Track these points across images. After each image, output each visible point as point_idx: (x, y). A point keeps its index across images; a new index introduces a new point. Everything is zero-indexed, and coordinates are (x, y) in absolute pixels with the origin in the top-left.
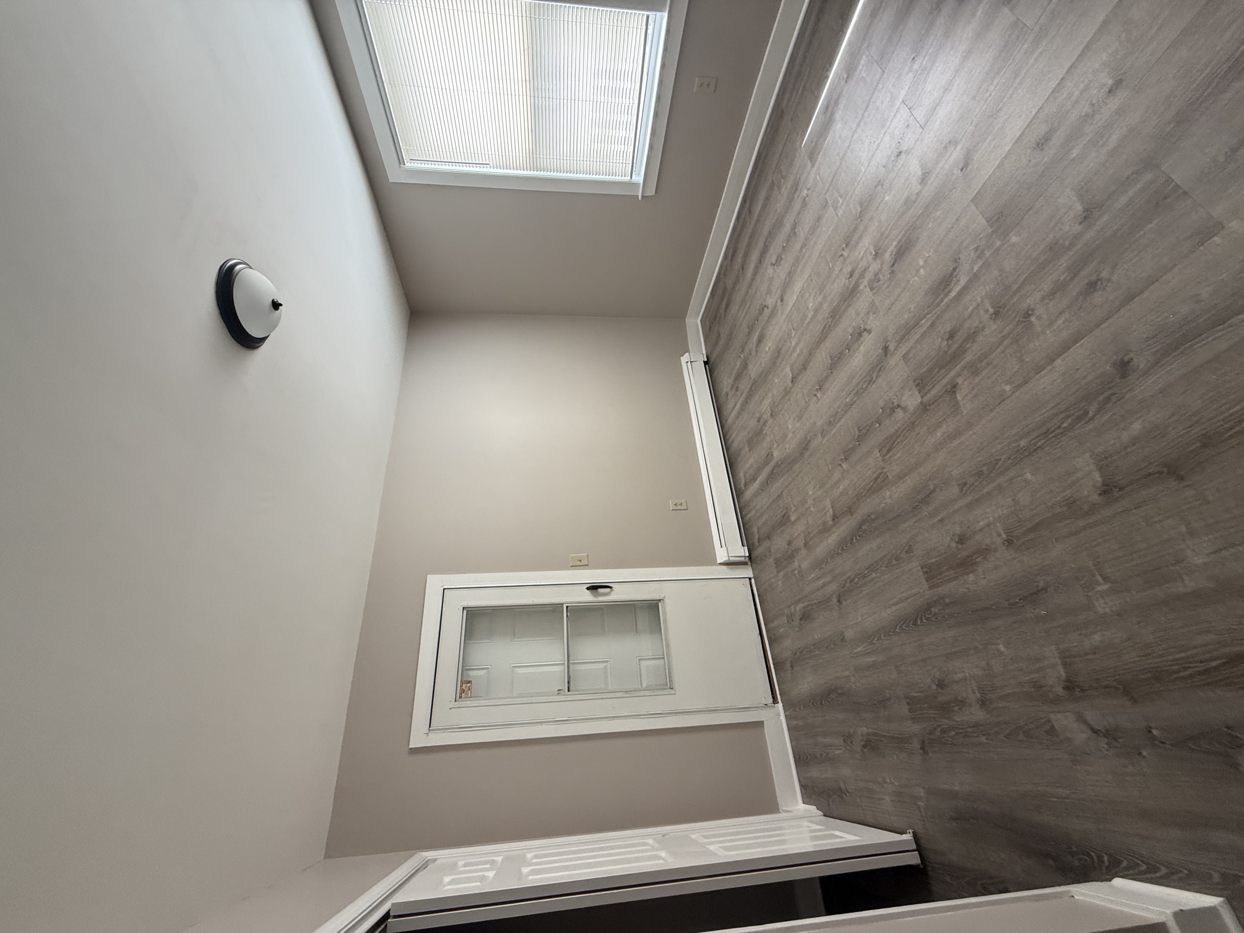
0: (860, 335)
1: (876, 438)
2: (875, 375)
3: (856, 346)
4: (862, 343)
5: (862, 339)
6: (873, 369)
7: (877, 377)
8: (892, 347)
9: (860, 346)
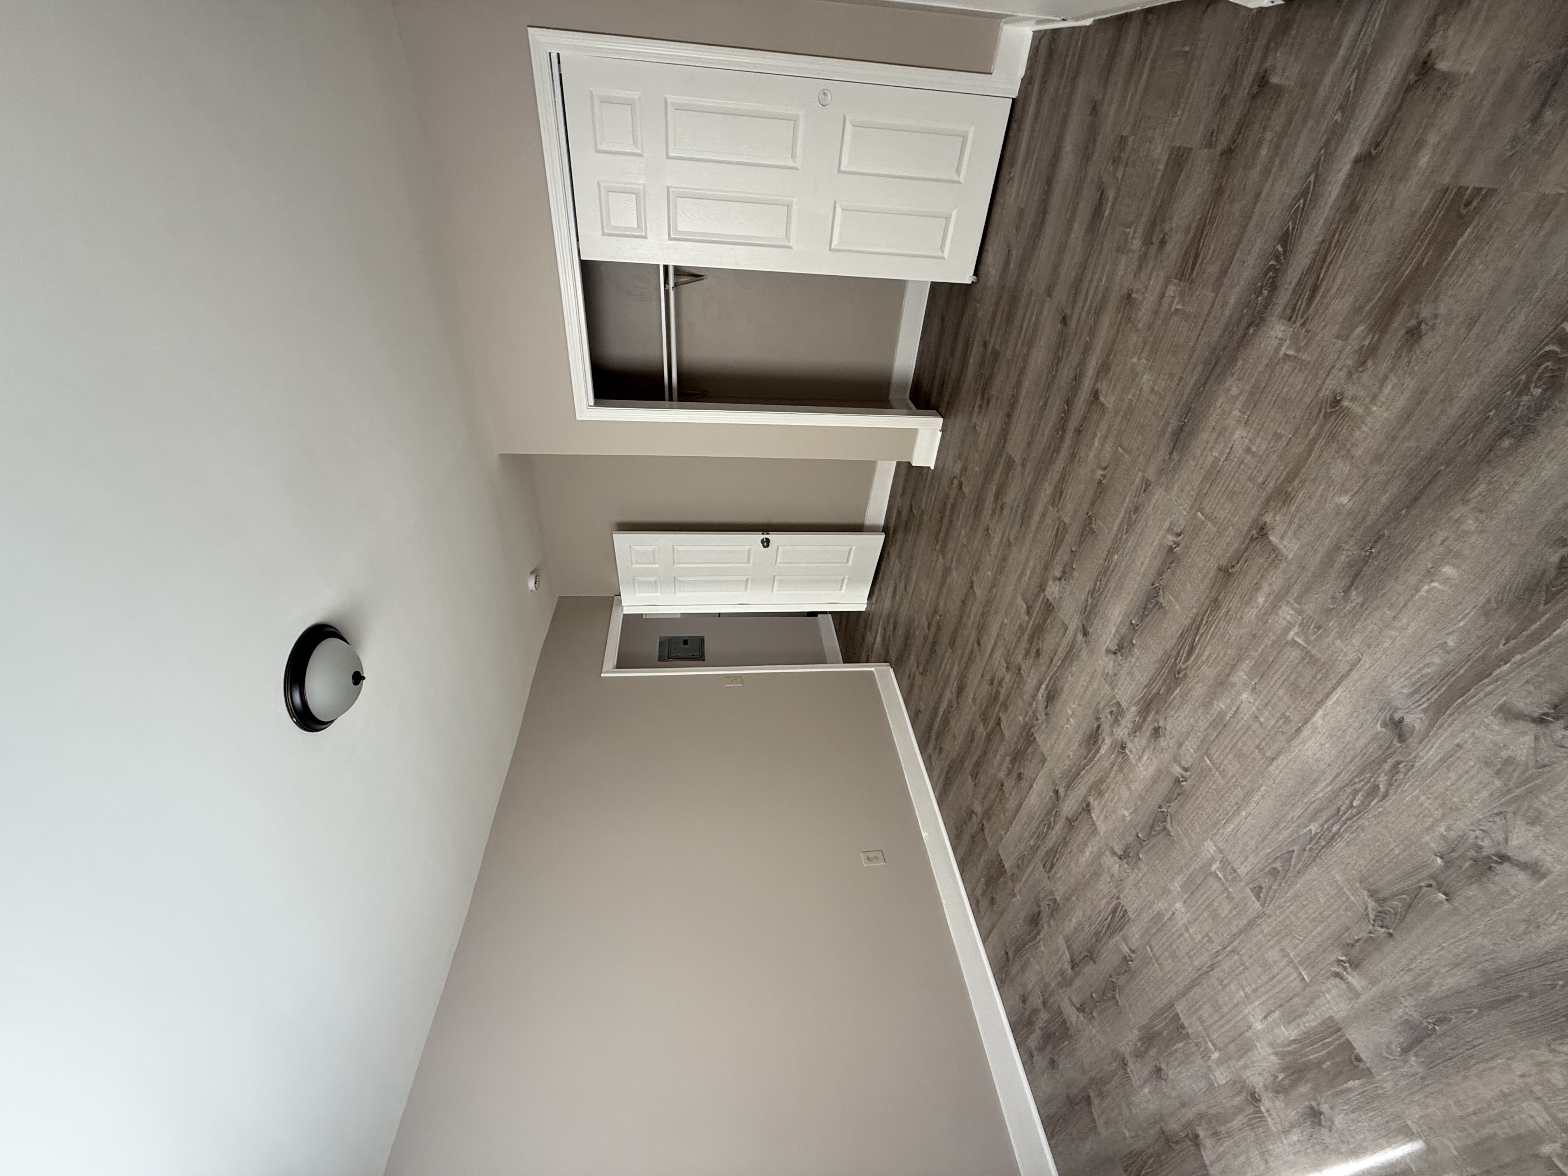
0: (1120, 647)
1: (1071, 536)
2: (1090, 601)
3: (1123, 630)
4: (1114, 636)
5: (1116, 641)
6: (1094, 606)
7: (1087, 600)
8: (1080, 637)
9: (1117, 631)
